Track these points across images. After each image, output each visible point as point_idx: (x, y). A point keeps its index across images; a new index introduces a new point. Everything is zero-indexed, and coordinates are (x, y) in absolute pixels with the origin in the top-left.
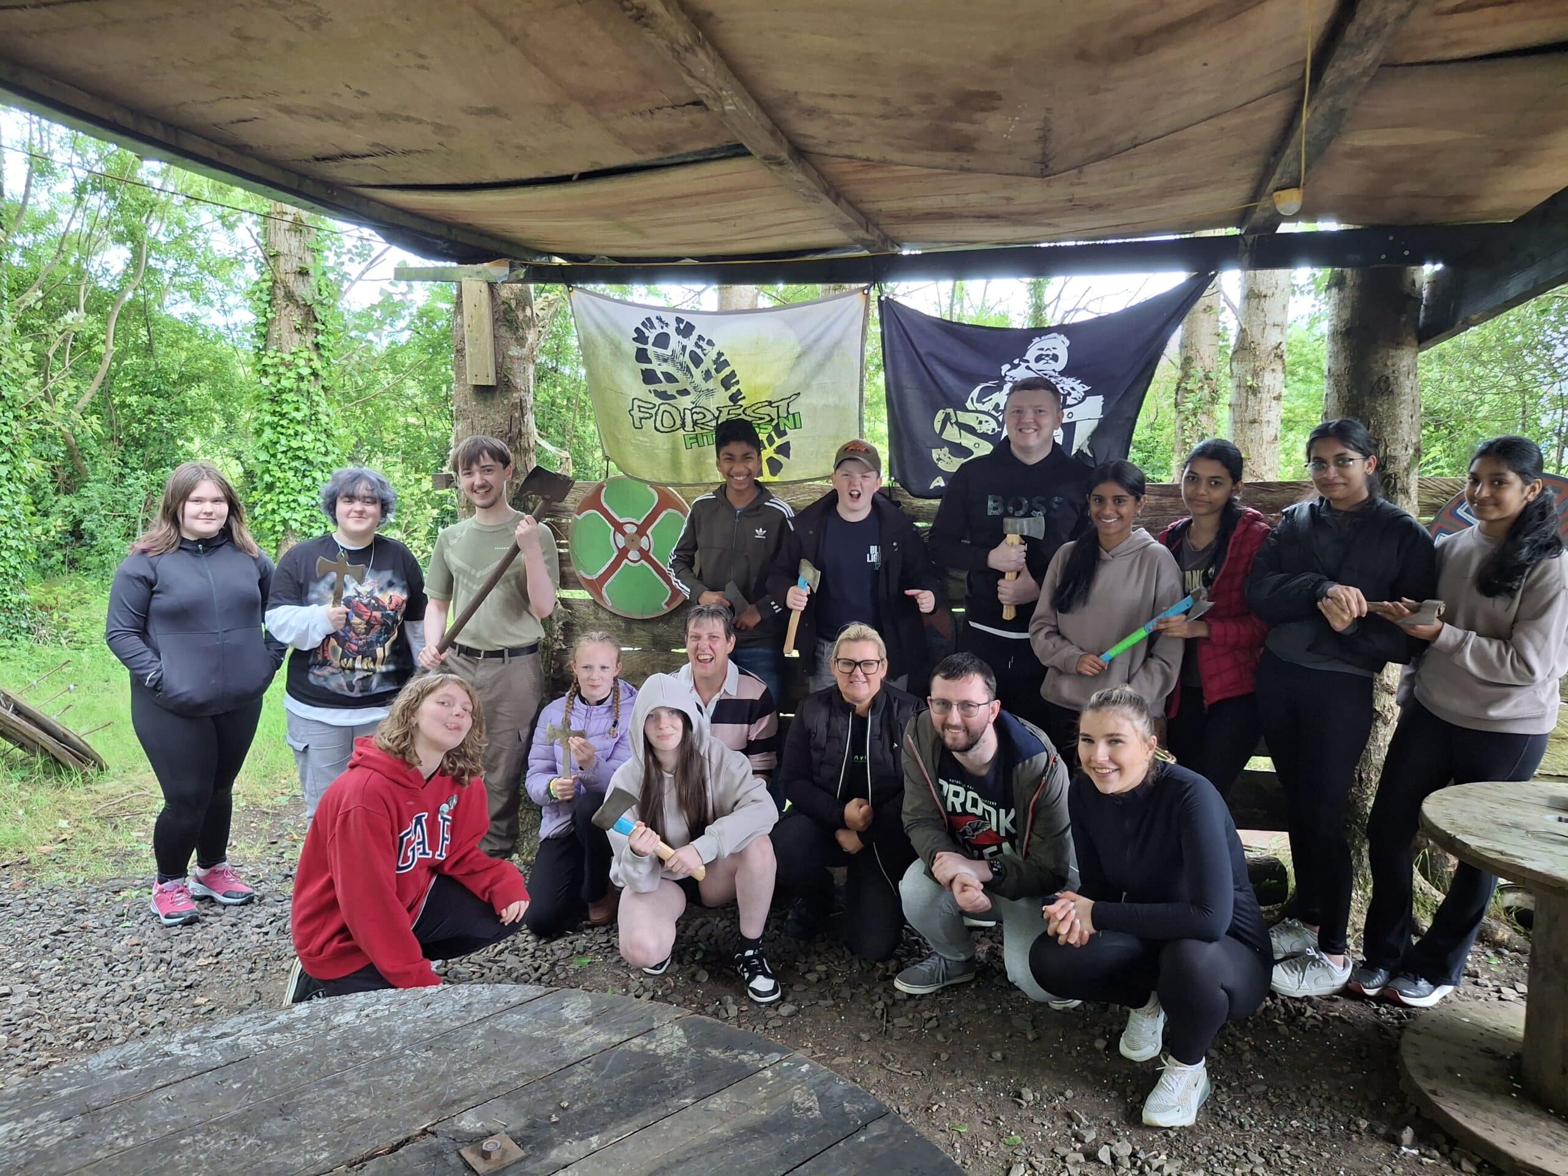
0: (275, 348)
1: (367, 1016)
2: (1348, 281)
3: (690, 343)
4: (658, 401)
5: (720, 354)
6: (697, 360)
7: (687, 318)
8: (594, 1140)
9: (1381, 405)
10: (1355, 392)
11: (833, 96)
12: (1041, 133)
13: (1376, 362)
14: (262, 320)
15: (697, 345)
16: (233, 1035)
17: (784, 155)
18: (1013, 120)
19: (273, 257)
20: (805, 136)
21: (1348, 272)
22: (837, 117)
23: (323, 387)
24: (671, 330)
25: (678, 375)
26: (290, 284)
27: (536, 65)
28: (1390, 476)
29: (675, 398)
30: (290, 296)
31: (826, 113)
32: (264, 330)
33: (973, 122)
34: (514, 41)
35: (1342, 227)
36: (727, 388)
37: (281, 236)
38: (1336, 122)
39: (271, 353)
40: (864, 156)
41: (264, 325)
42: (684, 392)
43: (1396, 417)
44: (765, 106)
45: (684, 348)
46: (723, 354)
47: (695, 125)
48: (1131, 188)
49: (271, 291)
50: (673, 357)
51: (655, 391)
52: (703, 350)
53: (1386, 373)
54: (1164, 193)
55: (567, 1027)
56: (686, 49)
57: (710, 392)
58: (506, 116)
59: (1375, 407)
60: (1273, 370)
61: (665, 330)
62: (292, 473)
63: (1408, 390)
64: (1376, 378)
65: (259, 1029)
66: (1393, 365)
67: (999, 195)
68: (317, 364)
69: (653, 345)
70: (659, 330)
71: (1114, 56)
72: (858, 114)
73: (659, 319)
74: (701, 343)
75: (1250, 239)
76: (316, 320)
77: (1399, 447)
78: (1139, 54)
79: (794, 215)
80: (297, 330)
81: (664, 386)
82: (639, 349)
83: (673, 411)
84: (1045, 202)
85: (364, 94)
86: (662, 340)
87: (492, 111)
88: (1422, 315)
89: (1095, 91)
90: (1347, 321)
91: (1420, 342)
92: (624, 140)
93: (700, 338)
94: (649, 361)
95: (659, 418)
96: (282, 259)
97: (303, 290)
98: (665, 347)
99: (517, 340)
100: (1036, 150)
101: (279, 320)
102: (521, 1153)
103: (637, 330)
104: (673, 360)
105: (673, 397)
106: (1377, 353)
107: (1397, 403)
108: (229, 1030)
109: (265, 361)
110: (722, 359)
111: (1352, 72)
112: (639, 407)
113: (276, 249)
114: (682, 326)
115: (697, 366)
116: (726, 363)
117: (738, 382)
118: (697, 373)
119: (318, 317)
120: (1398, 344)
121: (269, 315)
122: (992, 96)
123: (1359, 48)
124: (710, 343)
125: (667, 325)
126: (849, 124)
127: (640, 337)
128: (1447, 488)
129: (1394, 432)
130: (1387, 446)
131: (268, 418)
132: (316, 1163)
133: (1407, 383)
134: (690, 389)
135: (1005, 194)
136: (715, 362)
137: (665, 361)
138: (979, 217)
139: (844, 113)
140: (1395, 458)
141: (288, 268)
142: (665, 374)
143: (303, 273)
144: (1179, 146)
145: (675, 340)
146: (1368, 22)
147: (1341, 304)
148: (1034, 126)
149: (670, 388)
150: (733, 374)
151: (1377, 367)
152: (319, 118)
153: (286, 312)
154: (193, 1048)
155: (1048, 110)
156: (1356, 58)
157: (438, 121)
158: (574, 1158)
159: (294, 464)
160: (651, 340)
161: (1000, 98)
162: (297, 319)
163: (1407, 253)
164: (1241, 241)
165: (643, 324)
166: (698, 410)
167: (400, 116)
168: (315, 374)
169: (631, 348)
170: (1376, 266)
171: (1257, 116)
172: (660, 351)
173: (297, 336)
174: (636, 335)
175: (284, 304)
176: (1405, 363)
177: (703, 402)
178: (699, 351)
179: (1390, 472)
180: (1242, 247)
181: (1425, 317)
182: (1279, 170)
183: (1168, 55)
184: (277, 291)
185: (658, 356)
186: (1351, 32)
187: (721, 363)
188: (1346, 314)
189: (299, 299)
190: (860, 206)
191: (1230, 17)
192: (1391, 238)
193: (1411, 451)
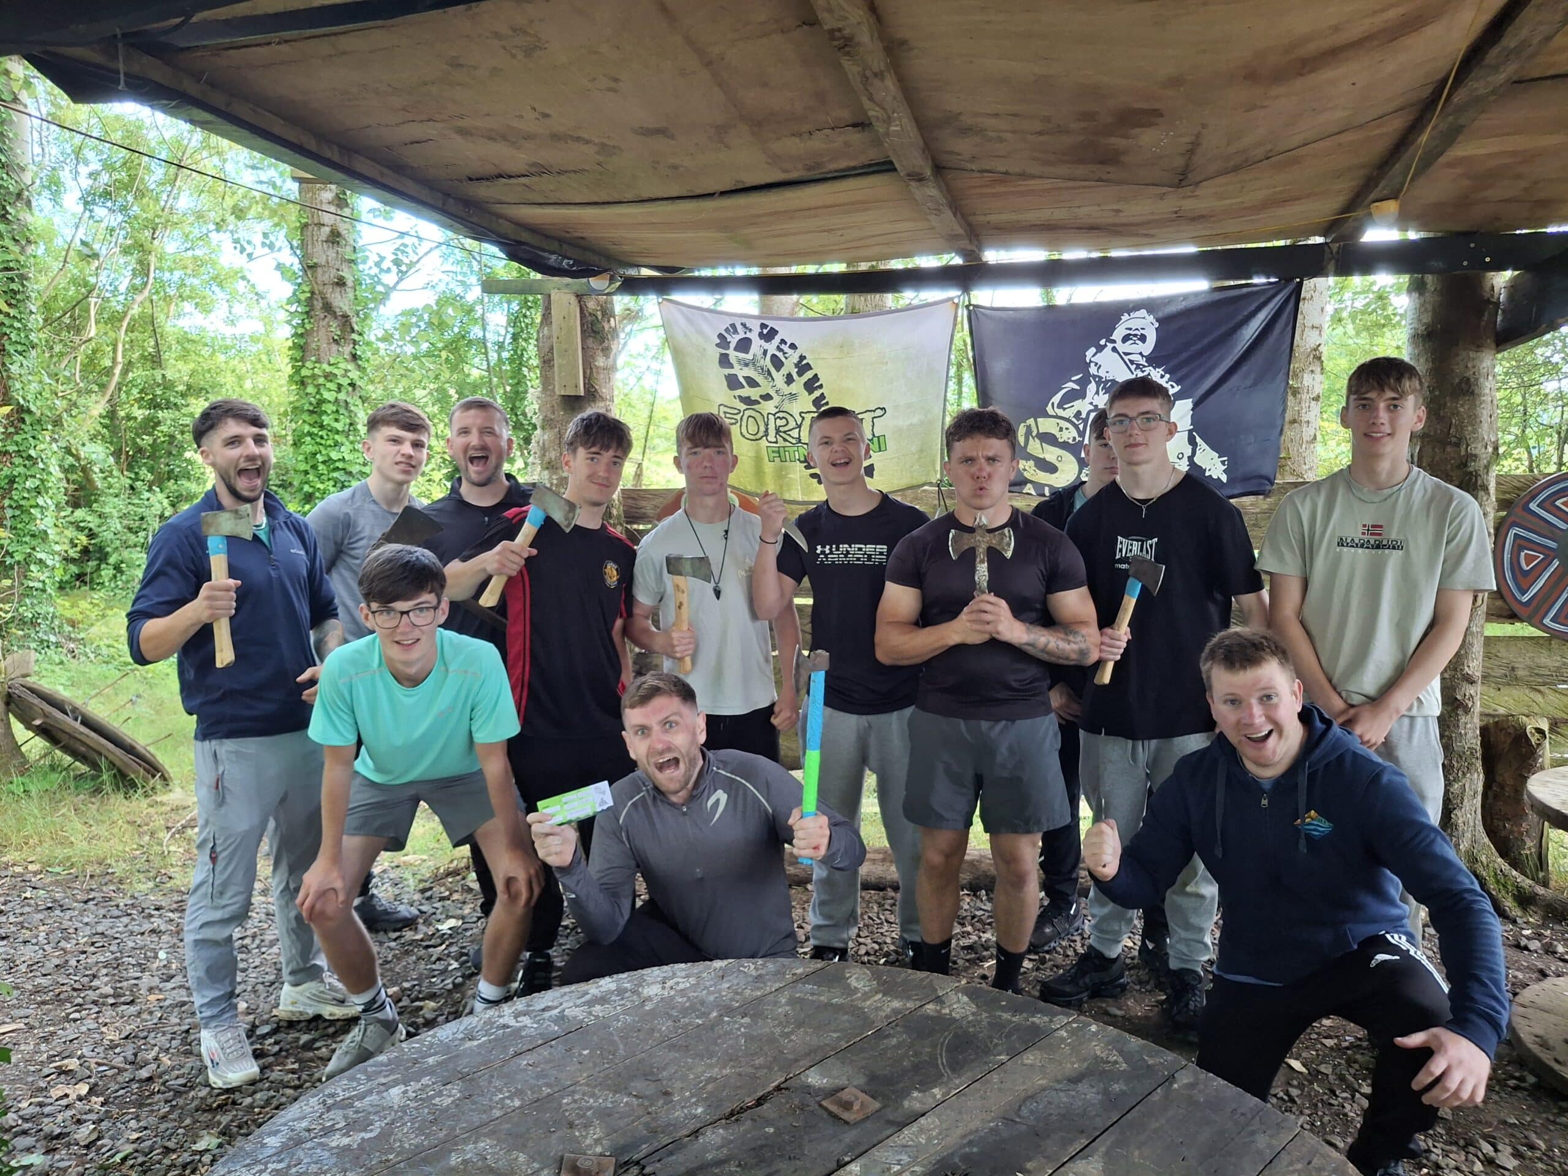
0: (313, 359)
1: (672, 988)
2: (1429, 286)
3: (772, 347)
4: (743, 407)
5: (802, 358)
6: (777, 363)
7: (771, 324)
8: (937, 1092)
9: (1462, 406)
10: (1437, 393)
11: (997, 115)
12: (1189, 147)
13: (1458, 364)
14: (300, 330)
15: (779, 349)
16: (557, 1007)
17: (928, 172)
18: (1167, 135)
19: (310, 268)
20: (951, 153)
21: (1429, 278)
22: (991, 134)
23: (360, 397)
24: (754, 336)
25: (759, 379)
26: (328, 296)
27: (720, 85)
28: (1471, 473)
29: (759, 403)
30: (328, 308)
31: (980, 131)
32: (302, 342)
33: (1127, 137)
34: (708, 64)
35: (1422, 235)
36: (810, 392)
37: (319, 247)
38: (1450, 137)
39: (309, 364)
40: (1004, 170)
41: (302, 335)
42: (767, 397)
43: (1476, 416)
44: (922, 125)
45: (765, 352)
46: (805, 358)
47: (847, 144)
48: (1238, 200)
49: (310, 302)
50: (754, 362)
51: (740, 397)
52: (785, 353)
53: (1467, 375)
54: (1267, 204)
55: (859, 995)
56: (876, 75)
57: (793, 396)
58: (672, 137)
59: (1456, 407)
60: (1312, 371)
61: (748, 335)
62: (331, 483)
63: (1487, 391)
64: (1457, 381)
65: (579, 1002)
66: (1474, 367)
67: (1112, 207)
68: (354, 374)
69: (736, 349)
70: (742, 335)
71: (1279, 76)
72: (1014, 132)
73: (744, 325)
74: (783, 346)
75: (1335, 247)
76: (353, 331)
77: (1479, 446)
78: (1302, 75)
79: (900, 226)
80: (334, 340)
81: (747, 392)
82: (722, 355)
83: (757, 415)
84: (1152, 213)
85: (546, 116)
86: (744, 345)
87: (662, 132)
88: (1499, 318)
89: (1252, 108)
90: (1428, 326)
91: (1498, 345)
92: (775, 159)
93: (783, 341)
94: (732, 366)
95: (744, 424)
96: (320, 270)
97: (342, 302)
98: (747, 351)
99: (603, 350)
100: (1179, 162)
101: (318, 331)
102: (877, 1105)
103: (721, 336)
104: (754, 364)
105: (757, 402)
106: (1457, 355)
107: (1478, 403)
108: (550, 1004)
109: (304, 372)
110: (805, 362)
111: (1482, 91)
112: (725, 413)
113: (315, 260)
114: (765, 331)
115: (778, 369)
116: (808, 367)
117: (821, 386)
118: (779, 377)
119: (356, 328)
120: (1479, 347)
121: (308, 327)
122: (1157, 113)
123: (1495, 68)
124: (793, 346)
125: (750, 330)
126: (1001, 140)
127: (723, 342)
128: (1518, 484)
129: (1475, 431)
130: (1468, 445)
131: (307, 428)
132: (695, 1116)
133: (1487, 384)
134: (773, 393)
135: (1115, 207)
136: (797, 365)
137: (746, 365)
138: (1080, 228)
139: (1001, 131)
140: (1476, 456)
141: (326, 278)
142: (747, 379)
143: (341, 283)
144: (1295, 161)
145: (757, 345)
146: (1512, 45)
147: (1421, 309)
148: (1187, 139)
149: (754, 393)
150: (816, 378)
151: (1458, 369)
152: (490, 138)
153: (324, 323)
154: (526, 1020)
155: (1204, 126)
156: (1489, 79)
157: (605, 141)
158: (927, 1107)
159: (335, 475)
160: (732, 345)
161: (1162, 115)
162: (335, 328)
163: (1488, 259)
164: (1326, 249)
165: (727, 330)
166: (781, 415)
167: (571, 137)
168: (352, 385)
169: (715, 353)
170: (1458, 272)
171: (1377, 132)
172: (742, 355)
173: (334, 347)
174: (718, 341)
175: (322, 316)
176: (1484, 365)
177: (786, 407)
178: (780, 355)
179: (1471, 469)
180: (1327, 255)
181: (1502, 321)
182: (1382, 184)
183: (1327, 74)
184: (315, 302)
185: (739, 361)
186: (1494, 53)
187: (803, 367)
188: (1427, 318)
189: (337, 310)
190: (971, 218)
191: (1392, 41)
192: (1472, 245)
193: (1490, 449)
